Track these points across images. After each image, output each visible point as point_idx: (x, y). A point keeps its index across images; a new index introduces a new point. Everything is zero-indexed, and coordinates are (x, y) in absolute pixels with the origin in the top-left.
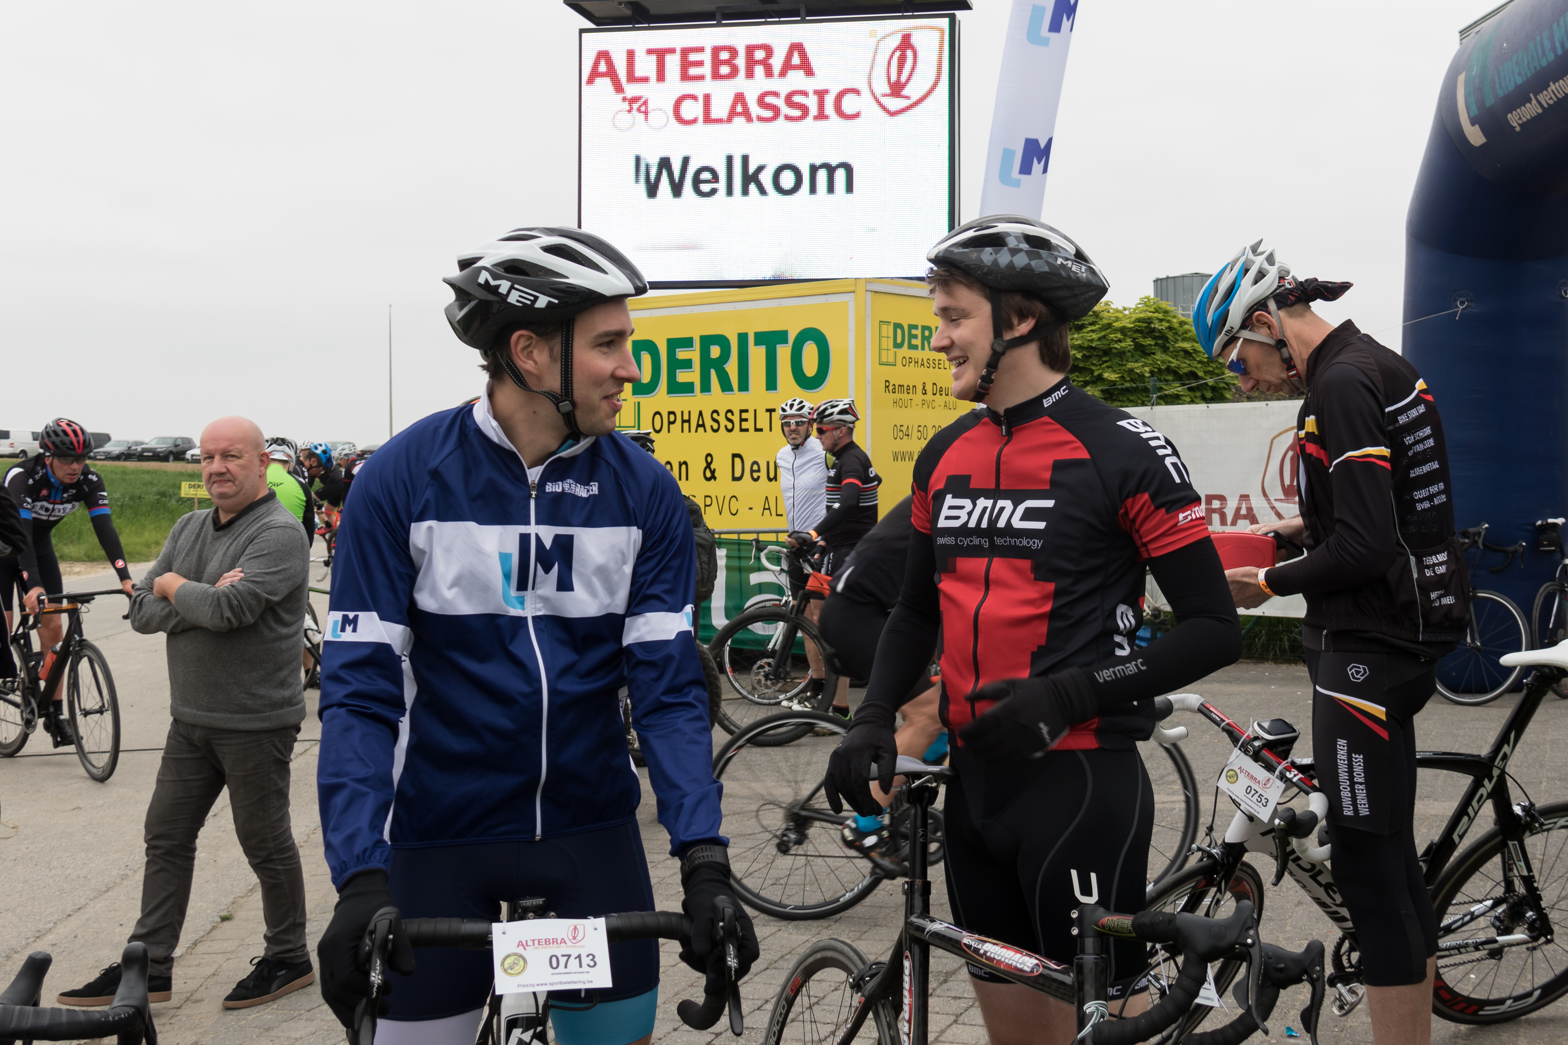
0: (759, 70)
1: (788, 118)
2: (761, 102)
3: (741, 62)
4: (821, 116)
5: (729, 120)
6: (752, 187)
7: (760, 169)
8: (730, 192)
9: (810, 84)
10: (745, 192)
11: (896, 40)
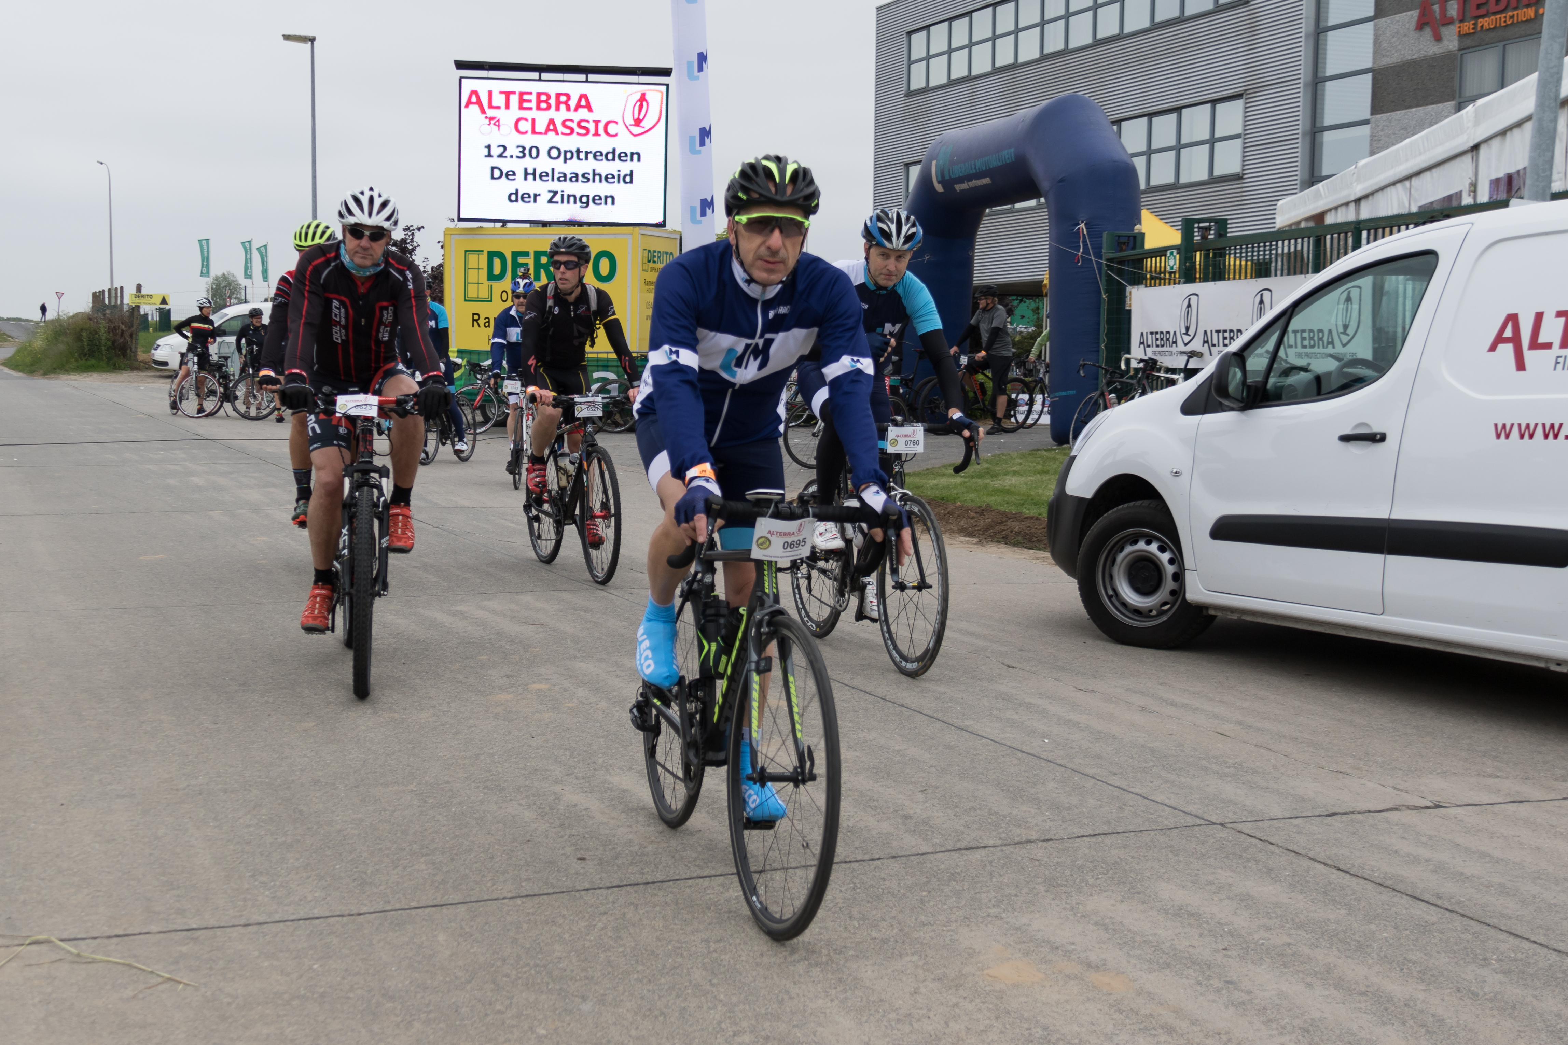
9: (591, 117)
11: (638, 96)
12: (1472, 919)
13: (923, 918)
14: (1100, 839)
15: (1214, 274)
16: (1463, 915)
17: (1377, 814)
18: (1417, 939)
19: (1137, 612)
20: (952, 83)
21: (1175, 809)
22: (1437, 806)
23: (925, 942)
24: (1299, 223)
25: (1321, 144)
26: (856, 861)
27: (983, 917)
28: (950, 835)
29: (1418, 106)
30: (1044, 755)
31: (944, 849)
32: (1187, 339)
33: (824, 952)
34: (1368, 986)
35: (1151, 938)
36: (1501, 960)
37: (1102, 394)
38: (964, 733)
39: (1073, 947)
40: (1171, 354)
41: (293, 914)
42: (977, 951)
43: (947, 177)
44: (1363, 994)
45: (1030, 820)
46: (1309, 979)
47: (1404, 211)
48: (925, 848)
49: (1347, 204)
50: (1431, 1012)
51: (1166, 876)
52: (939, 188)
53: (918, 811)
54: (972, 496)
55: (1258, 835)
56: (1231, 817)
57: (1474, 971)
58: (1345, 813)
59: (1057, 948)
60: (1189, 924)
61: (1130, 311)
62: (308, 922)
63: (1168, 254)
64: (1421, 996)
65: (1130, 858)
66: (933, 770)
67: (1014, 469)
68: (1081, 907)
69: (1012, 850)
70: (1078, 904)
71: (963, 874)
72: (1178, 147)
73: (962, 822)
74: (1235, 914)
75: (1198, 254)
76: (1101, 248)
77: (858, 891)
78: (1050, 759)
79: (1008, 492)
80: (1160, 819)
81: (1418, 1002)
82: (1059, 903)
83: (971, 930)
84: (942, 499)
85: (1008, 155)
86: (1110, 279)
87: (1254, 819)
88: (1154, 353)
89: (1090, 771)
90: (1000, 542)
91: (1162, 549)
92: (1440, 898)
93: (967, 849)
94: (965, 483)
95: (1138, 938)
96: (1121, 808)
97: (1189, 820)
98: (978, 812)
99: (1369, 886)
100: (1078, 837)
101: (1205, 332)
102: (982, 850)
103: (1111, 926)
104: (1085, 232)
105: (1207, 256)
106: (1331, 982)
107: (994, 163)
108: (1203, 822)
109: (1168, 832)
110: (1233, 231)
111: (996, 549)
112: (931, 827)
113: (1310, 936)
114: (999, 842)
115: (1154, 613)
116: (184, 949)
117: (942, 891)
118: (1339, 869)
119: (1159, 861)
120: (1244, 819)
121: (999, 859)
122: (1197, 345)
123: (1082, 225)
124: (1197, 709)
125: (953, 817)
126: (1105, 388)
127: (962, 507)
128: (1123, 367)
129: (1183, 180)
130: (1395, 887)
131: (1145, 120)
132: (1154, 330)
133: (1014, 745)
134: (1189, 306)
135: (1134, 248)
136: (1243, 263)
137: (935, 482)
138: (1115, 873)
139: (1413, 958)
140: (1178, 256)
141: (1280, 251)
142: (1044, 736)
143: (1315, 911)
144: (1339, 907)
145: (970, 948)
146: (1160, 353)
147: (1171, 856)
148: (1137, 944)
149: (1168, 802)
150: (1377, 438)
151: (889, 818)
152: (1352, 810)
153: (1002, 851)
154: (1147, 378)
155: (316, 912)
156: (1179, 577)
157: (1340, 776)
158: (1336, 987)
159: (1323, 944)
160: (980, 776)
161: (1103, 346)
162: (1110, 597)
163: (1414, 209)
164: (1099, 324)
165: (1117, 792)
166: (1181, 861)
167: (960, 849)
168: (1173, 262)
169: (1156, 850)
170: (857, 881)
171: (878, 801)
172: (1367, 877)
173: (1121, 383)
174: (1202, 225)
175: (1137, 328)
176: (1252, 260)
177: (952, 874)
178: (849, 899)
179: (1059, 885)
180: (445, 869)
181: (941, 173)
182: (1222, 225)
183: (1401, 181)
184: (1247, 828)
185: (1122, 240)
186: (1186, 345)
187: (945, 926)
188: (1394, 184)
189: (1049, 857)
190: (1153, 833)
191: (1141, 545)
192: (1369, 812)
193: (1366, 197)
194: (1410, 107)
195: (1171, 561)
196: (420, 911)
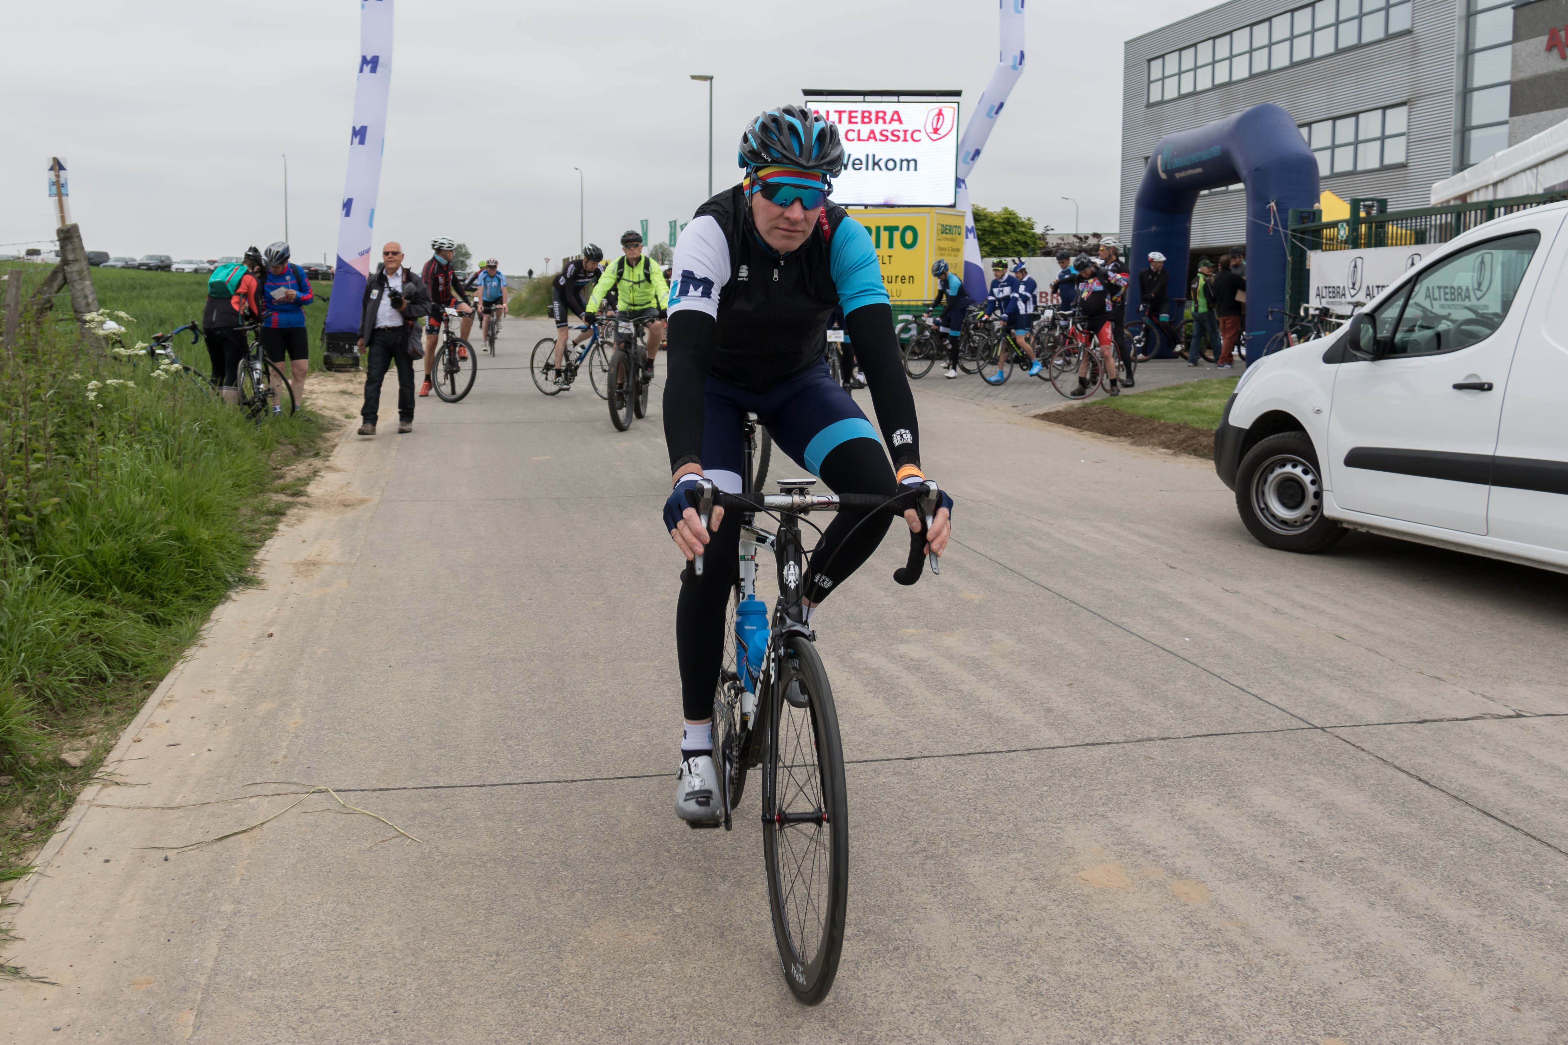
0: (880, 121)
1: (892, 140)
2: (882, 134)
3: (873, 117)
4: (905, 140)
5: (868, 140)
6: (876, 167)
7: (880, 160)
8: (867, 169)
9: (901, 127)
10: (873, 169)
11: (937, 111)
12: (1534, 838)
13: (1038, 813)
14: (1211, 739)
15: (1376, 241)
16: (1527, 834)
17: (1463, 722)
18: (1481, 859)
19: (1284, 522)
20: (1181, 97)
21: (1284, 711)
22: (1519, 716)
23: (1034, 838)
24: (1448, 201)
25: (1469, 140)
26: (995, 752)
27: (1091, 816)
28: (1082, 730)
29: (1547, 109)
30: (1182, 653)
31: (1073, 744)
32: (1353, 292)
33: (943, 843)
34: (1427, 909)
35: (1236, 846)
36: (1556, 885)
37: (1286, 335)
38: (1119, 630)
39: (1164, 851)
40: (1341, 303)
41: (522, 777)
42: (1077, 851)
43: (1169, 168)
44: (1420, 917)
45: (1154, 717)
46: (1373, 898)
47: (1532, 192)
48: (1057, 743)
49: (1487, 187)
50: (1483, 941)
51: (1263, 780)
52: (1163, 176)
53: (1061, 704)
54: (1175, 415)
55: (1353, 740)
56: (1333, 721)
57: (1529, 896)
58: (1435, 721)
59: (1149, 852)
60: (1274, 832)
61: (1308, 271)
62: (529, 786)
63: (1339, 226)
64: (1475, 922)
65: (1233, 760)
66: (1084, 664)
67: (1213, 392)
68: (1180, 809)
69: (1132, 747)
70: (1178, 806)
71: (1084, 770)
72: (1356, 143)
73: (1096, 716)
74: (1318, 823)
75: (1363, 226)
76: (1287, 221)
77: (989, 782)
78: (1185, 657)
79: (1204, 412)
80: (1269, 721)
81: (1472, 929)
82: (1161, 804)
83: (1077, 829)
84: (1151, 417)
85: (1215, 150)
86: (1294, 246)
87: (1352, 724)
88: (1328, 303)
89: (1217, 671)
90: (1190, 454)
91: (1306, 472)
92: (1508, 814)
93: (1093, 745)
94: (1171, 403)
95: (1224, 846)
96: (1236, 708)
97: (1295, 723)
98: (1112, 707)
99: (1445, 799)
100: (1193, 736)
101: (1368, 287)
102: (1106, 746)
103: (1203, 832)
104: (1275, 208)
105: (1370, 228)
106: (1393, 902)
107: (1205, 156)
108: (1306, 726)
109: (1274, 734)
110: (1391, 208)
111: (1186, 459)
112: (1068, 721)
113: (1381, 850)
114: (1123, 739)
115: (1298, 524)
116: (425, 806)
117: (1061, 786)
118: (1420, 780)
119: (1260, 764)
120: (1344, 724)
121: (1119, 756)
122: (1361, 297)
123: (1273, 204)
124: (1323, 611)
125: (1089, 712)
126: (1288, 330)
127: (1165, 424)
128: (1302, 313)
129: (1360, 168)
130: (1468, 801)
131: (1330, 122)
132: (1328, 285)
133: (1158, 643)
134: (1355, 266)
135: (1313, 221)
136: (1404, 232)
137: (1147, 403)
138: (1218, 776)
139: (1474, 879)
140: (1347, 228)
141: (1433, 223)
142: (1186, 634)
143: (1391, 824)
144: (1413, 820)
145: (1072, 848)
146: (1332, 303)
147: (1271, 759)
148: (1222, 852)
149: (1279, 704)
150: (1484, 387)
151: (1034, 710)
152: (1441, 717)
153: (1123, 748)
154: (1322, 322)
155: (540, 777)
156: (1318, 495)
157: (1436, 682)
158: (1397, 908)
159: (1393, 860)
160: (1122, 672)
161: (1287, 297)
162: (1262, 510)
163: (1540, 191)
164: (1284, 280)
165: (1236, 693)
166: (1278, 766)
167: (1087, 744)
168: (1344, 232)
169: (1259, 753)
170: (990, 772)
171: (1029, 693)
172: (1444, 789)
173: (1302, 326)
174: (1367, 203)
175: (1315, 283)
176: (1411, 230)
177: (1074, 770)
178: (978, 791)
179: (1165, 786)
180: (654, 742)
181: (1165, 165)
182: (1383, 203)
183: (1530, 168)
184: (1344, 733)
185: (1304, 215)
186: (1352, 297)
187: (1055, 823)
188: (1524, 171)
189: (1162, 757)
190: (1259, 735)
191: (1288, 468)
192: (1457, 719)
193: (1502, 181)
194: (1541, 110)
195: (1313, 482)
196: (621, 780)
